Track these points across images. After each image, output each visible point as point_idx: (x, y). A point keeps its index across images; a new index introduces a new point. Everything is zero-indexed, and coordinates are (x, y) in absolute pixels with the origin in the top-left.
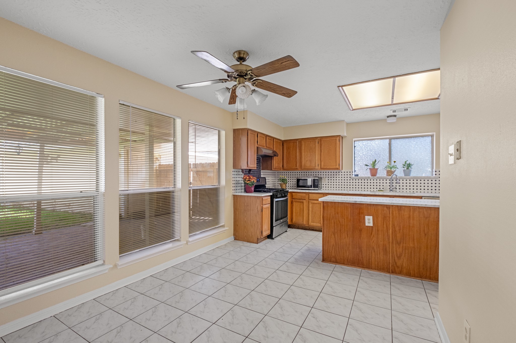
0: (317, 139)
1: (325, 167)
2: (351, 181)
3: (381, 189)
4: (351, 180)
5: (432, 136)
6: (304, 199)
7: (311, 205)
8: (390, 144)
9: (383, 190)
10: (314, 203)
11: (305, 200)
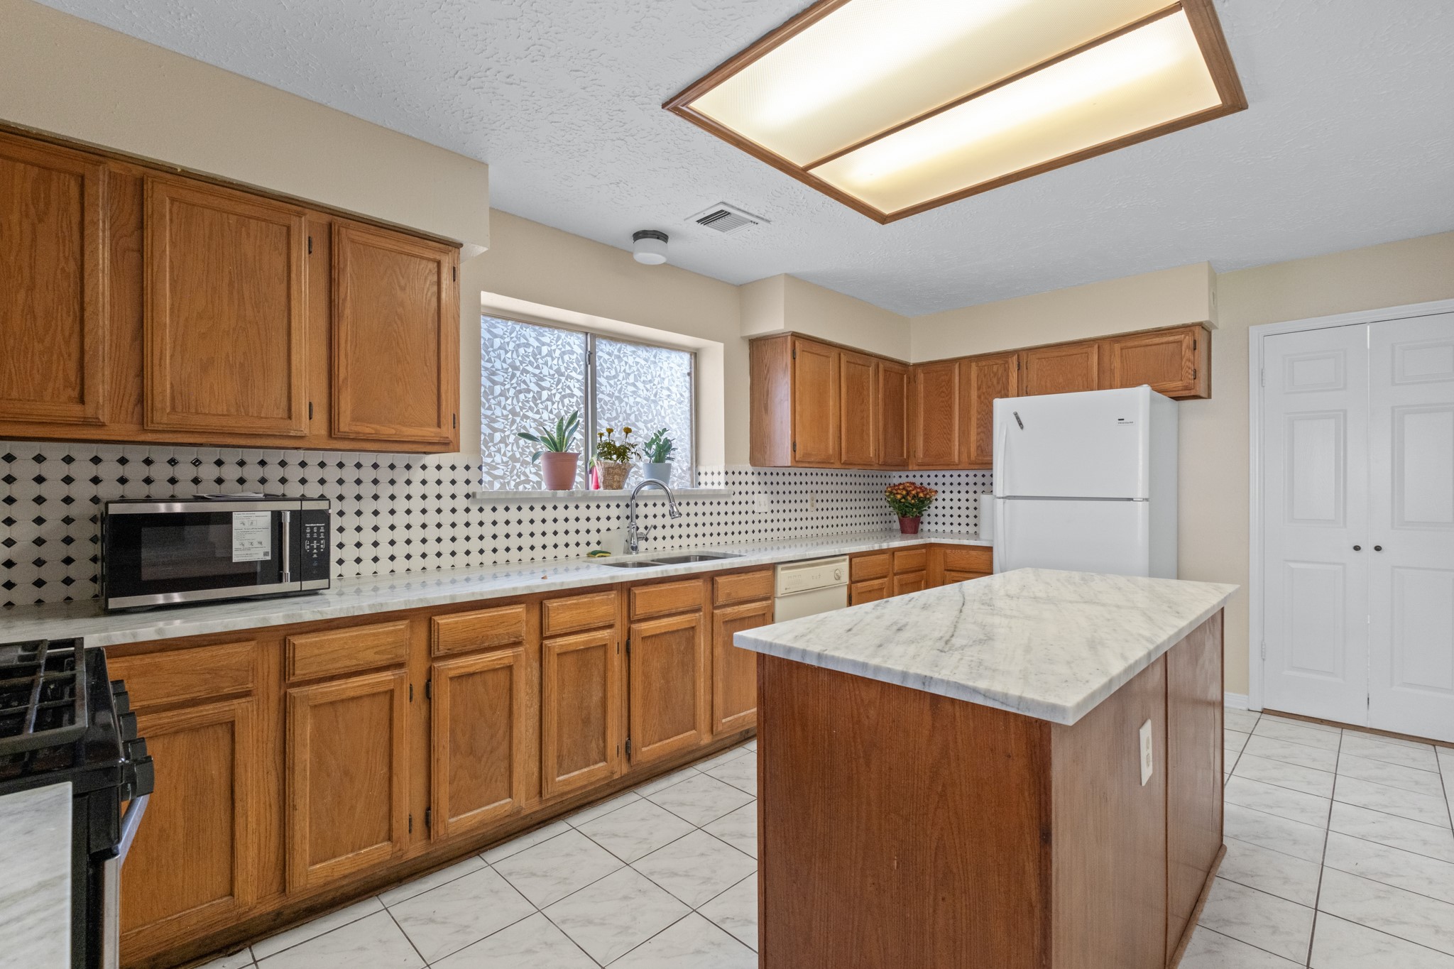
0: (300, 215)
1: (367, 429)
2: (474, 517)
3: (594, 547)
4: (474, 509)
5: (695, 355)
6: (239, 689)
7: (305, 728)
8: (590, 358)
9: (598, 548)
10: (332, 703)
11: (247, 694)
